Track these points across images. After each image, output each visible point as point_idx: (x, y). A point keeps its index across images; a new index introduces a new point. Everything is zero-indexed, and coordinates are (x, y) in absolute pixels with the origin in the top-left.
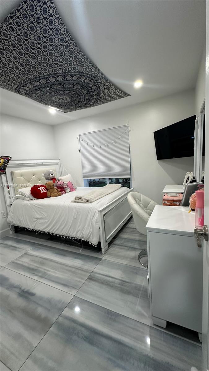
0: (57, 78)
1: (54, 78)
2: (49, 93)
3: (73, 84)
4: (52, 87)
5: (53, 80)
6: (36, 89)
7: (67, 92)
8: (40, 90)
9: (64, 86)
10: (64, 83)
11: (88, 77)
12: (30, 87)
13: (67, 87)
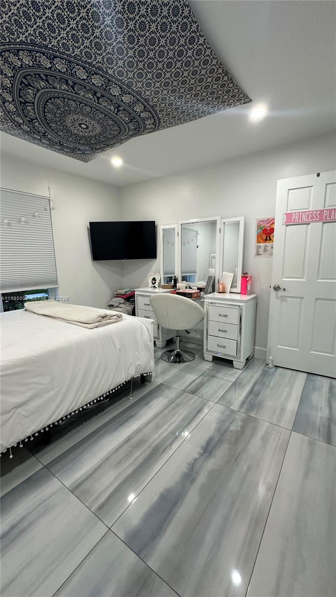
0: (92, 77)
1: (87, 72)
2: (64, 99)
3: (118, 108)
4: (76, 89)
5: (82, 74)
6: (39, 75)
7: (101, 116)
8: (47, 81)
9: (101, 100)
10: (103, 96)
11: (149, 112)
12: (27, 61)
13: (105, 106)
